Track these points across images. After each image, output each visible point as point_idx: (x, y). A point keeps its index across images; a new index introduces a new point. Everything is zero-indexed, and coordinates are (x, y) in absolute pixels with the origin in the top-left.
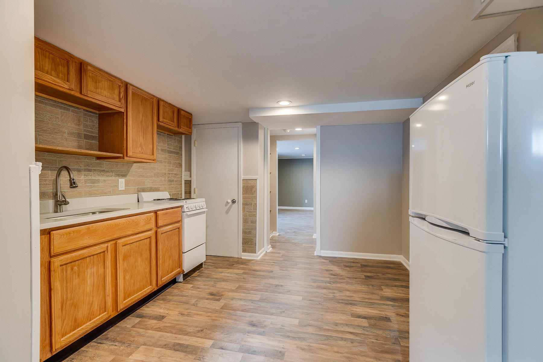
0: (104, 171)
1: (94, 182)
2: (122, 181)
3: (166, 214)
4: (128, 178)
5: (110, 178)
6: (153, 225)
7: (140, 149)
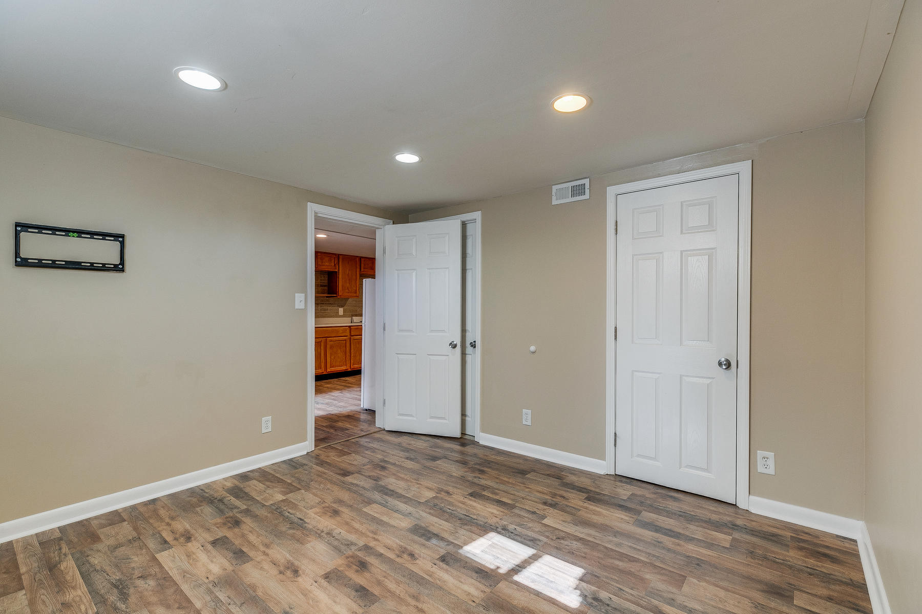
0: (330, 304)
1: (325, 310)
2: (341, 311)
3: (357, 328)
4: (345, 307)
5: (334, 308)
6: (348, 334)
7: (347, 291)
